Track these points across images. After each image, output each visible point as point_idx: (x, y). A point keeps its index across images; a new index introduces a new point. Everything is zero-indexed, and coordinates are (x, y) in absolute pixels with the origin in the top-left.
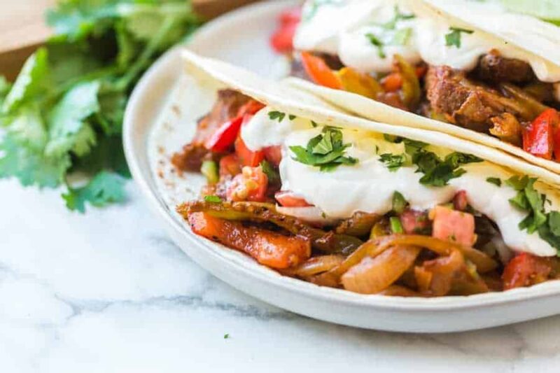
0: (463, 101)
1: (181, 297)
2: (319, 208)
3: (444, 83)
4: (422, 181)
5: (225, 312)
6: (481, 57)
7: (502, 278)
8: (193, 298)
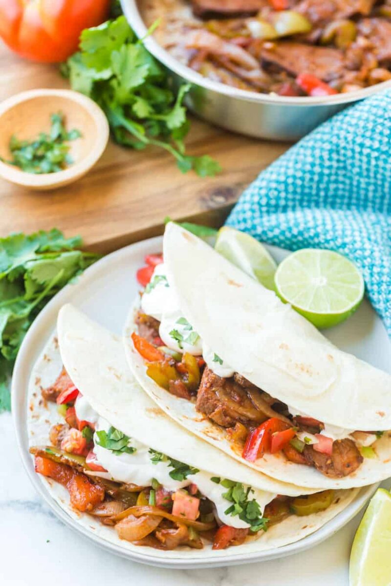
0: (213, 411)
1: (28, 502)
2: (110, 474)
3: (203, 395)
4: (171, 473)
7: (215, 536)
8: (35, 504)
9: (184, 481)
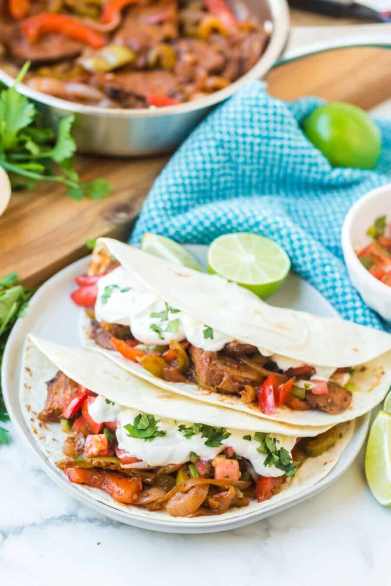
0: (221, 381)
1: (64, 516)
2: (146, 462)
3: (208, 369)
4: (206, 443)
5: (92, 525)
6: (227, 345)
7: (256, 492)
8: (71, 516)
9: (221, 446)
